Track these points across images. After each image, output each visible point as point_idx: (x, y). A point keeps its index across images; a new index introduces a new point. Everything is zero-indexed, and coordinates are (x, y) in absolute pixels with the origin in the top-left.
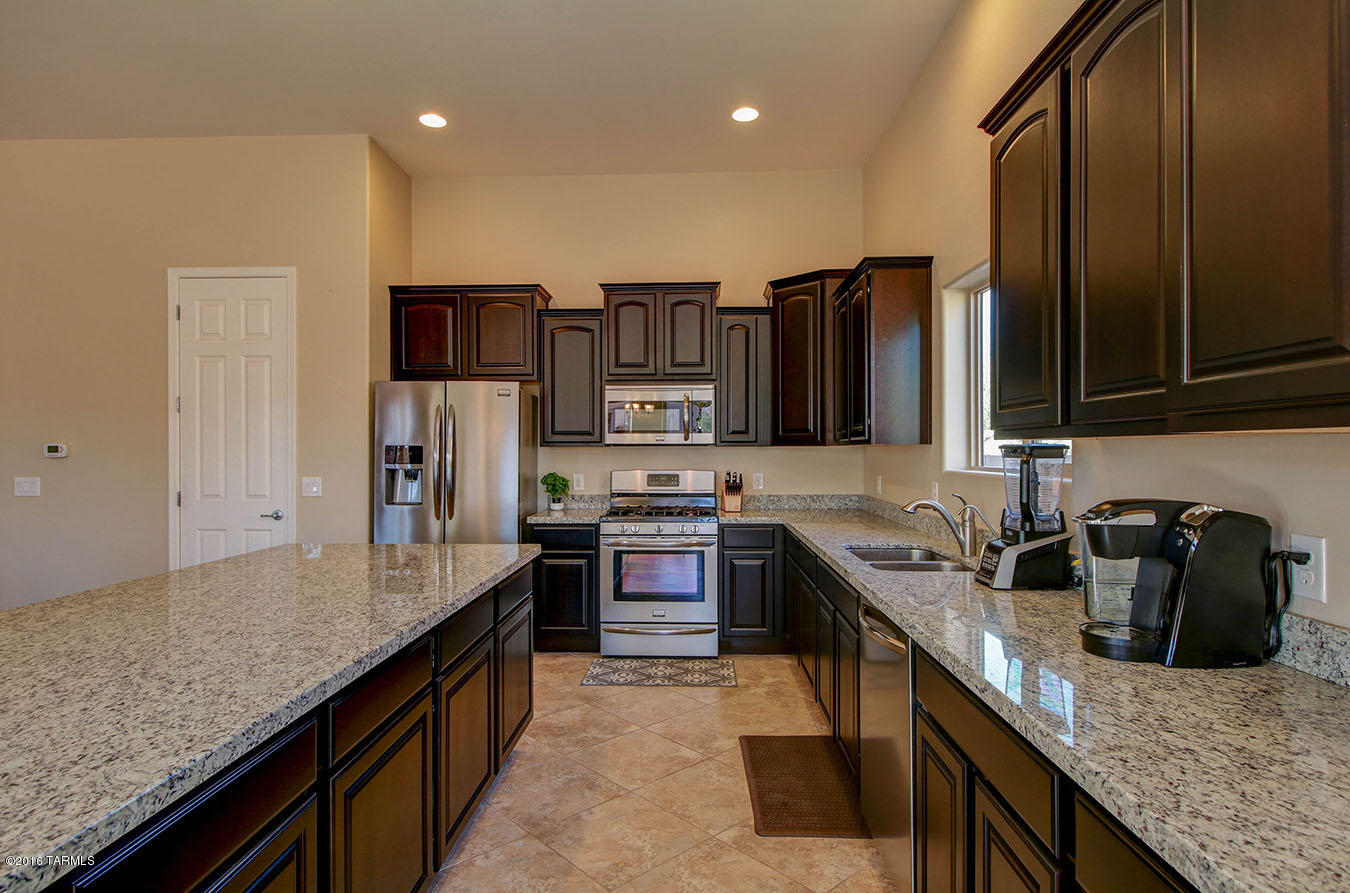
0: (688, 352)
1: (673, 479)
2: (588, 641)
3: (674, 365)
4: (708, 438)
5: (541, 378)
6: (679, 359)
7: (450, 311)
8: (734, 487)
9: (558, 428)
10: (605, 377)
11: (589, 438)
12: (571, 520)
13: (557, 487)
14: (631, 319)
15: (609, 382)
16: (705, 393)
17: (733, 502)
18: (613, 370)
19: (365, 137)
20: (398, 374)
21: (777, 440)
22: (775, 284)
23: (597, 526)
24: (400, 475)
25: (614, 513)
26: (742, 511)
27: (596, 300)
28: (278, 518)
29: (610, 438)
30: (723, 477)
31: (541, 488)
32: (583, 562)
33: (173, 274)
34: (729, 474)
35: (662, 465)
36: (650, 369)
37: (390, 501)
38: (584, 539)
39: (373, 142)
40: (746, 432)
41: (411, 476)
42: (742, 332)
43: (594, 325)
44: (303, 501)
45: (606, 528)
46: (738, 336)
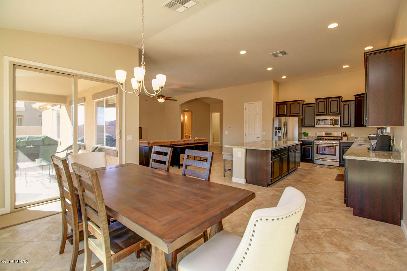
0: (334, 109)
1: (331, 134)
2: (311, 161)
3: (331, 112)
4: (339, 126)
5: (303, 115)
6: (331, 111)
7: (286, 105)
8: (345, 135)
9: (306, 124)
10: (316, 115)
11: (312, 126)
12: (308, 140)
13: (306, 134)
14: (321, 105)
15: (316, 116)
16: (338, 117)
17: (345, 138)
18: (317, 114)
19: (273, 80)
20: (277, 116)
21: (355, 126)
22: (355, 96)
23: (313, 141)
24: (277, 132)
25: (316, 139)
26: (347, 140)
27: (314, 101)
28: (259, 138)
29: (316, 126)
30: (343, 133)
31: (302, 135)
32: (310, 147)
33: (245, 104)
34: (344, 133)
35: (329, 131)
36: (325, 113)
37: (276, 136)
38: (311, 143)
39: (274, 81)
40: (348, 124)
41: (279, 132)
42: (347, 105)
43: (313, 106)
44: (262, 135)
45: (315, 141)
46: (346, 106)
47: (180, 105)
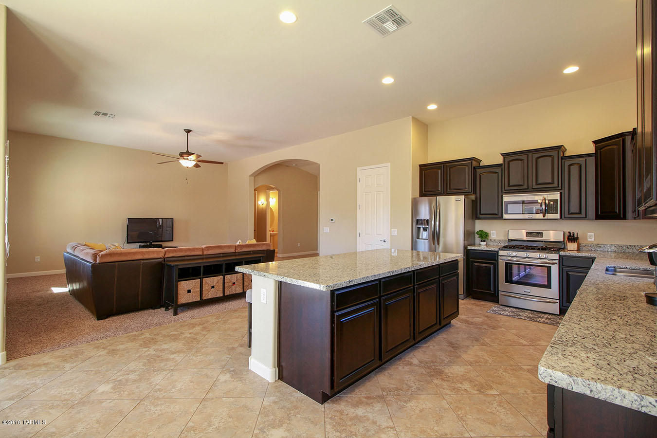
0: (545, 176)
1: (540, 234)
2: (494, 298)
3: (537, 184)
4: (558, 216)
5: (475, 193)
6: (540, 182)
7: (440, 171)
8: (572, 238)
9: (482, 213)
10: (504, 191)
11: (496, 216)
12: (488, 249)
13: (484, 236)
14: (516, 168)
15: (506, 193)
16: (556, 196)
17: (572, 246)
18: (507, 188)
19: (411, 117)
20: (422, 195)
21: (598, 217)
22: (595, 142)
23: (497, 252)
24: (422, 229)
25: (505, 248)
26: (579, 250)
27: (500, 160)
28: (385, 241)
29: (505, 216)
30: (567, 234)
31: (477, 236)
32: (492, 266)
33: (358, 169)
34: (570, 233)
35: (534, 228)
36: (525, 187)
37: (418, 238)
38: (492, 257)
39: (413, 118)
40: (580, 213)
41: (425, 229)
42: (577, 167)
43: (499, 170)
44: (391, 236)
45: (501, 253)
46: (575, 170)
47: (251, 176)
